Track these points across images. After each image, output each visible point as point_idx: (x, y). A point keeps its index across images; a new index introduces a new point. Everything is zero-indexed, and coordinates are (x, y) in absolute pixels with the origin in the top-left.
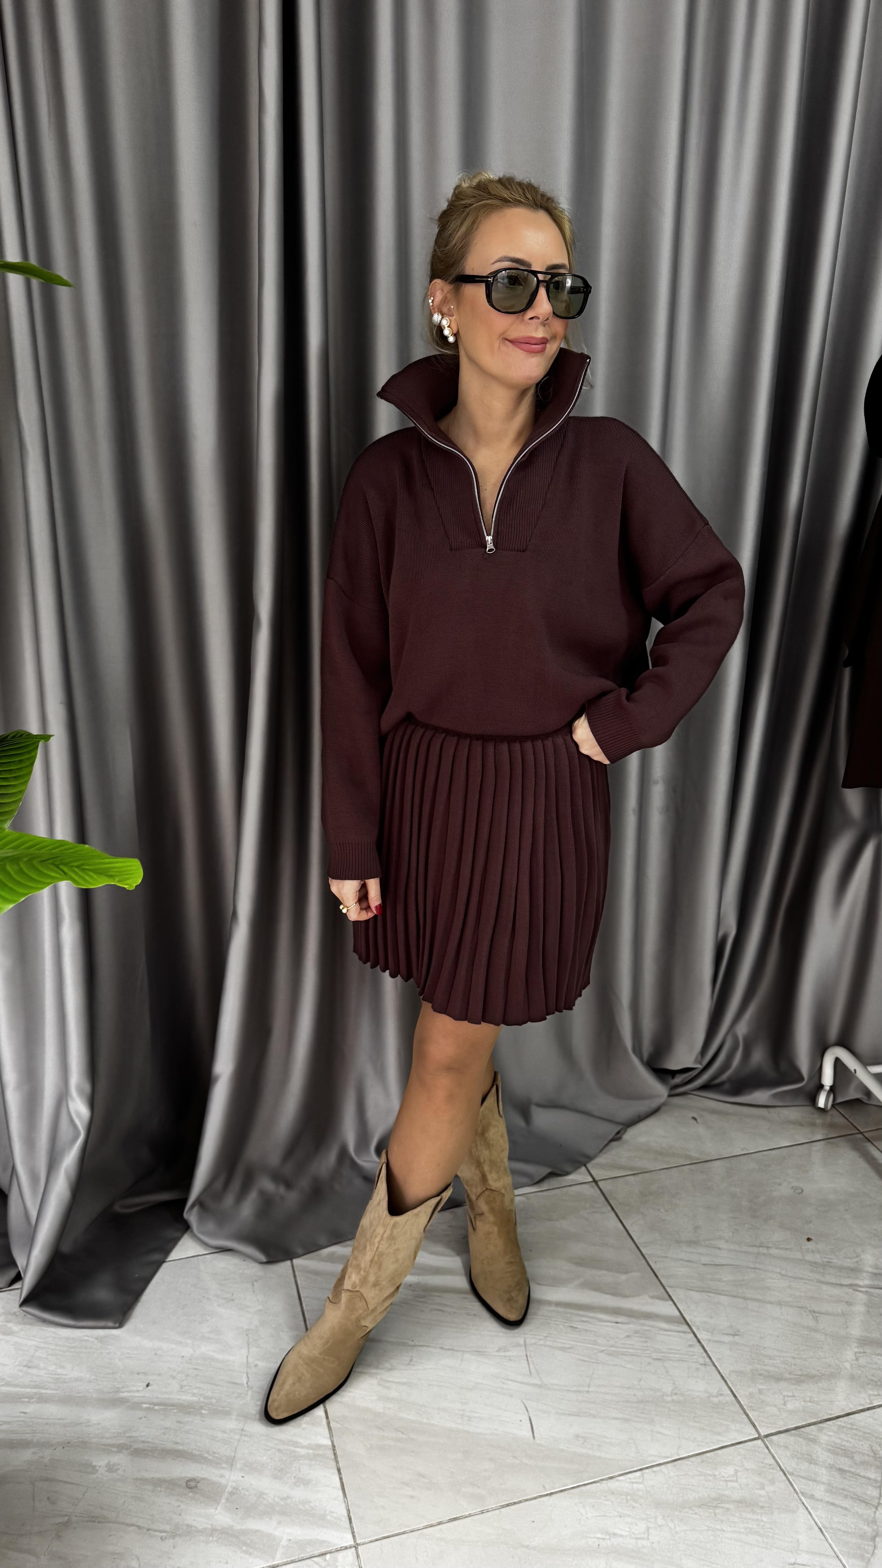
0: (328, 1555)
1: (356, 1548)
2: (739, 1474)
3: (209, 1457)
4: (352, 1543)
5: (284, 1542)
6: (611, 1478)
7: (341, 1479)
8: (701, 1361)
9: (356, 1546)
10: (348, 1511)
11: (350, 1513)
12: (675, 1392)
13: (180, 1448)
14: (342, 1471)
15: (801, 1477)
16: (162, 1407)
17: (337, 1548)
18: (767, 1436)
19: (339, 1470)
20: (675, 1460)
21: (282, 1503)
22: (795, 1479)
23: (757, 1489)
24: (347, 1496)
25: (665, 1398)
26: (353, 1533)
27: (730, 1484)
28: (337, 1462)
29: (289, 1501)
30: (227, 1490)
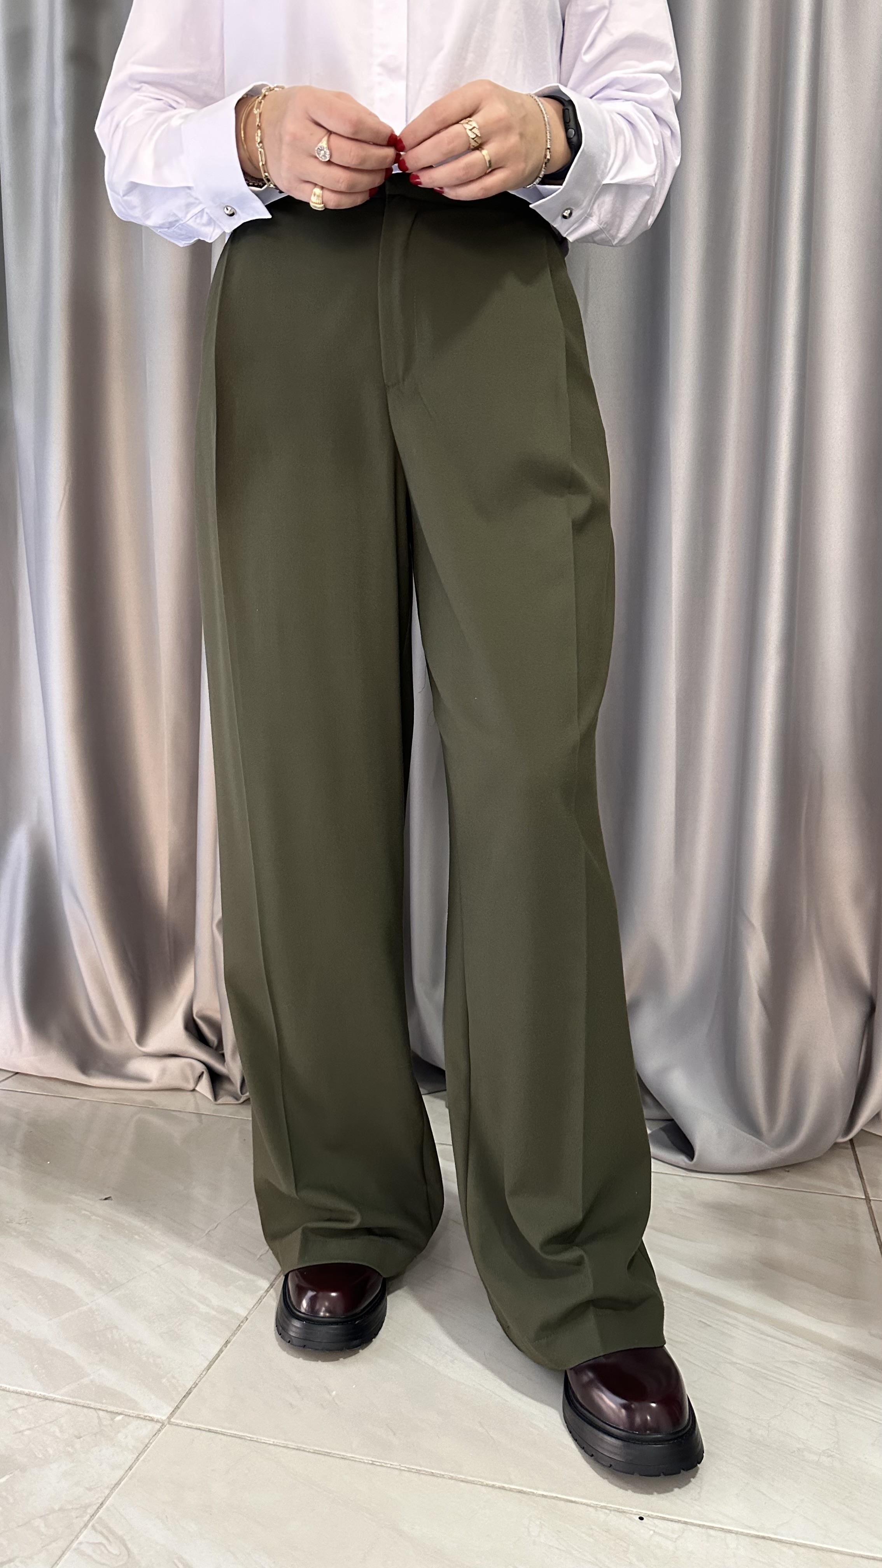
0: (122, 1416)
1: (163, 1425)
3: (96, 1274)
4: (164, 1418)
6: (623, 1512)
7: (221, 1351)
9: (166, 1423)
11: (195, 1387)
12: (832, 1453)
14: (229, 1345)
17: (140, 1415)
19: (227, 1342)
20: (763, 1538)
25: (805, 1453)
26: (177, 1407)
28: (234, 1334)
30: (80, 1308)
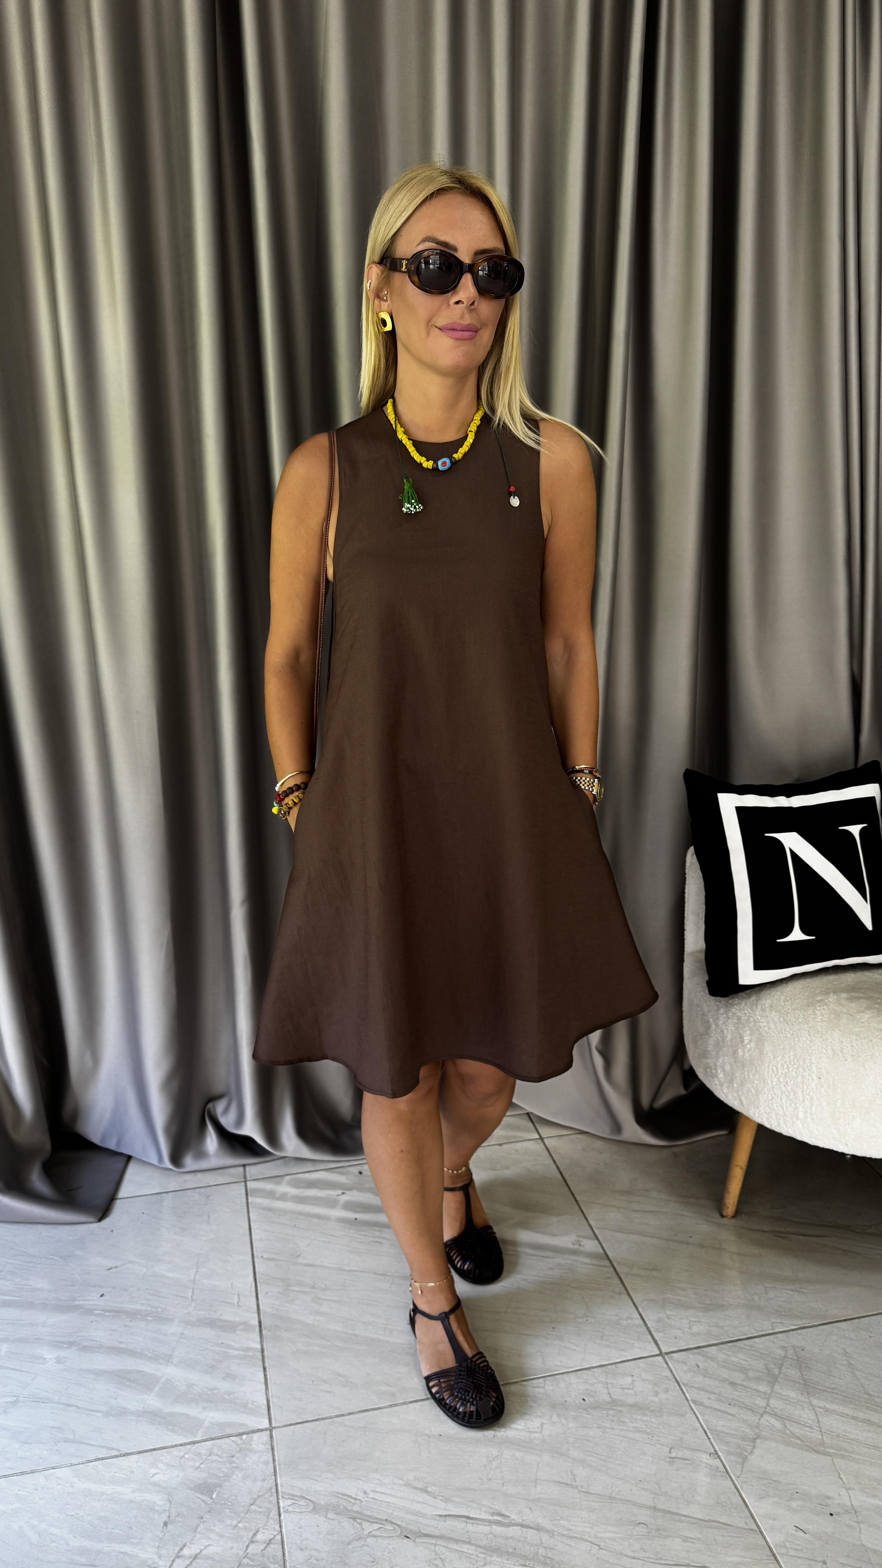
2: (635, 1383)
5: (206, 1424)
8: (617, 1290)
10: (268, 1401)
13: (123, 1346)
15: (694, 1388)
16: (111, 1314)
18: (667, 1353)
21: (209, 1392)
22: (688, 1389)
23: (651, 1396)
24: (270, 1389)
27: (626, 1391)
29: (216, 1391)
